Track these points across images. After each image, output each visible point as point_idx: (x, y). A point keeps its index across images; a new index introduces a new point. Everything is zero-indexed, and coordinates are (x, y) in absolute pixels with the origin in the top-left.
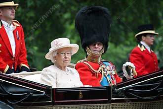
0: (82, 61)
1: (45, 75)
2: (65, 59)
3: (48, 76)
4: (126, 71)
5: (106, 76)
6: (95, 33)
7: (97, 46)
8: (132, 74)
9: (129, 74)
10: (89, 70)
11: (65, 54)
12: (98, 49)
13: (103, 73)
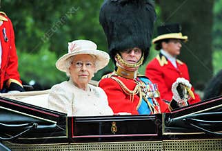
0: (110, 75)
1: (55, 96)
3: (60, 97)
4: (176, 91)
5: (146, 98)
7: (133, 53)
8: (186, 96)
9: (182, 96)
10: (120, 89)
11: (82, 64)
12: (134, 59)
13: (142, 94)
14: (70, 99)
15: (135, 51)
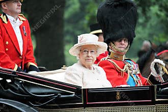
0: (106, 58)
2: (87, 58)
4: (154, 69)
5: (132, 75)
6: (121, 28)
8: (161, 72)
9: (158, 72)
10: (114, 68)
11: (88, 52)
12: (124, 46)
13: (129, 72)
14: (81, 76)
15: (124, 41)
